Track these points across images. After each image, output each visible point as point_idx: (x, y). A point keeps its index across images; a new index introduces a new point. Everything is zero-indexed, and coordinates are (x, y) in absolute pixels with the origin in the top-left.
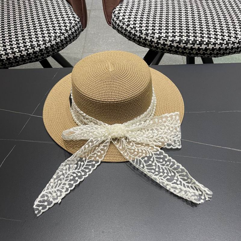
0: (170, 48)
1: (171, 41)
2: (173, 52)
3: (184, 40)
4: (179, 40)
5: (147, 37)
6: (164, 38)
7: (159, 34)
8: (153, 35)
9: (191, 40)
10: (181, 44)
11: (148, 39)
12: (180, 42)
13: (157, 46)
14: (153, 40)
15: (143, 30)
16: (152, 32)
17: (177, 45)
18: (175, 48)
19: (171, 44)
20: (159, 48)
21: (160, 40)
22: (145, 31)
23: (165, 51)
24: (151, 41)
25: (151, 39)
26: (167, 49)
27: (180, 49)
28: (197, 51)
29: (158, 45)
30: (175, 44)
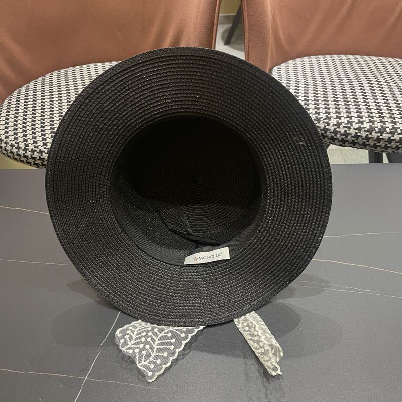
0: (354, 139)
1: (357, 129)
2: (360, 145)
3: (377, 127)
4: (369, 128)
5: (319, 123)
6: (345, 124)
7: (338, 119)
8: (327, 120)
9: (388, 127)
10: (373, 134)
11: (320, 126)
12: (371, 130)
13: (335, 137)
14: (327, 127)
15: (311, 113)
16: (327, 116)
17: (367, 135)
18: (362, 139)
19: (356, 133)
20: (337, 139)
21: (339, 127)
22: (314, 115)
23: (346, 144)
24: (325, 130)
25: (325, 126)
26: (351, 141)
27: (371, 141)
28: (399, 144)
29: (336, 135)
30: (364, 134)
